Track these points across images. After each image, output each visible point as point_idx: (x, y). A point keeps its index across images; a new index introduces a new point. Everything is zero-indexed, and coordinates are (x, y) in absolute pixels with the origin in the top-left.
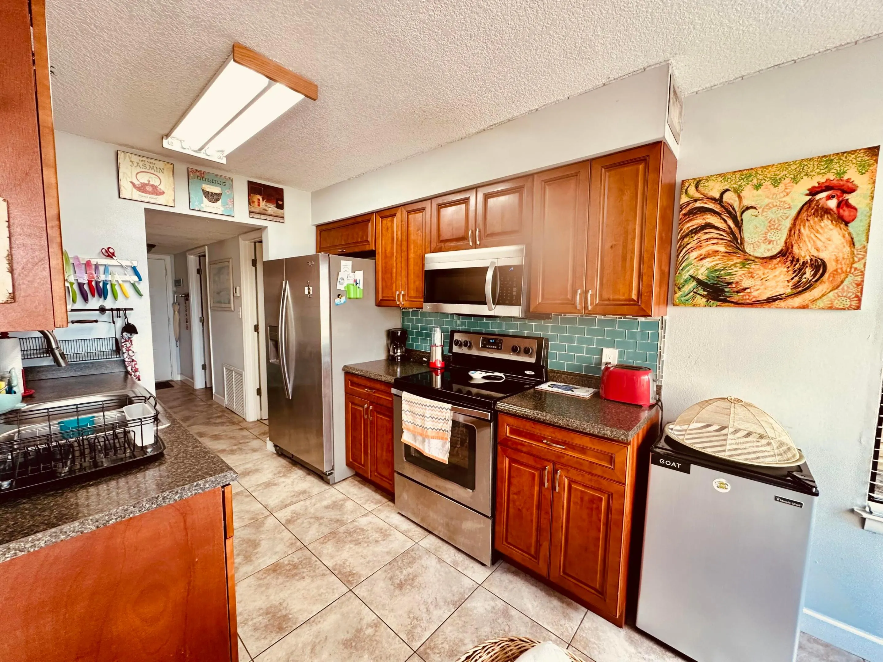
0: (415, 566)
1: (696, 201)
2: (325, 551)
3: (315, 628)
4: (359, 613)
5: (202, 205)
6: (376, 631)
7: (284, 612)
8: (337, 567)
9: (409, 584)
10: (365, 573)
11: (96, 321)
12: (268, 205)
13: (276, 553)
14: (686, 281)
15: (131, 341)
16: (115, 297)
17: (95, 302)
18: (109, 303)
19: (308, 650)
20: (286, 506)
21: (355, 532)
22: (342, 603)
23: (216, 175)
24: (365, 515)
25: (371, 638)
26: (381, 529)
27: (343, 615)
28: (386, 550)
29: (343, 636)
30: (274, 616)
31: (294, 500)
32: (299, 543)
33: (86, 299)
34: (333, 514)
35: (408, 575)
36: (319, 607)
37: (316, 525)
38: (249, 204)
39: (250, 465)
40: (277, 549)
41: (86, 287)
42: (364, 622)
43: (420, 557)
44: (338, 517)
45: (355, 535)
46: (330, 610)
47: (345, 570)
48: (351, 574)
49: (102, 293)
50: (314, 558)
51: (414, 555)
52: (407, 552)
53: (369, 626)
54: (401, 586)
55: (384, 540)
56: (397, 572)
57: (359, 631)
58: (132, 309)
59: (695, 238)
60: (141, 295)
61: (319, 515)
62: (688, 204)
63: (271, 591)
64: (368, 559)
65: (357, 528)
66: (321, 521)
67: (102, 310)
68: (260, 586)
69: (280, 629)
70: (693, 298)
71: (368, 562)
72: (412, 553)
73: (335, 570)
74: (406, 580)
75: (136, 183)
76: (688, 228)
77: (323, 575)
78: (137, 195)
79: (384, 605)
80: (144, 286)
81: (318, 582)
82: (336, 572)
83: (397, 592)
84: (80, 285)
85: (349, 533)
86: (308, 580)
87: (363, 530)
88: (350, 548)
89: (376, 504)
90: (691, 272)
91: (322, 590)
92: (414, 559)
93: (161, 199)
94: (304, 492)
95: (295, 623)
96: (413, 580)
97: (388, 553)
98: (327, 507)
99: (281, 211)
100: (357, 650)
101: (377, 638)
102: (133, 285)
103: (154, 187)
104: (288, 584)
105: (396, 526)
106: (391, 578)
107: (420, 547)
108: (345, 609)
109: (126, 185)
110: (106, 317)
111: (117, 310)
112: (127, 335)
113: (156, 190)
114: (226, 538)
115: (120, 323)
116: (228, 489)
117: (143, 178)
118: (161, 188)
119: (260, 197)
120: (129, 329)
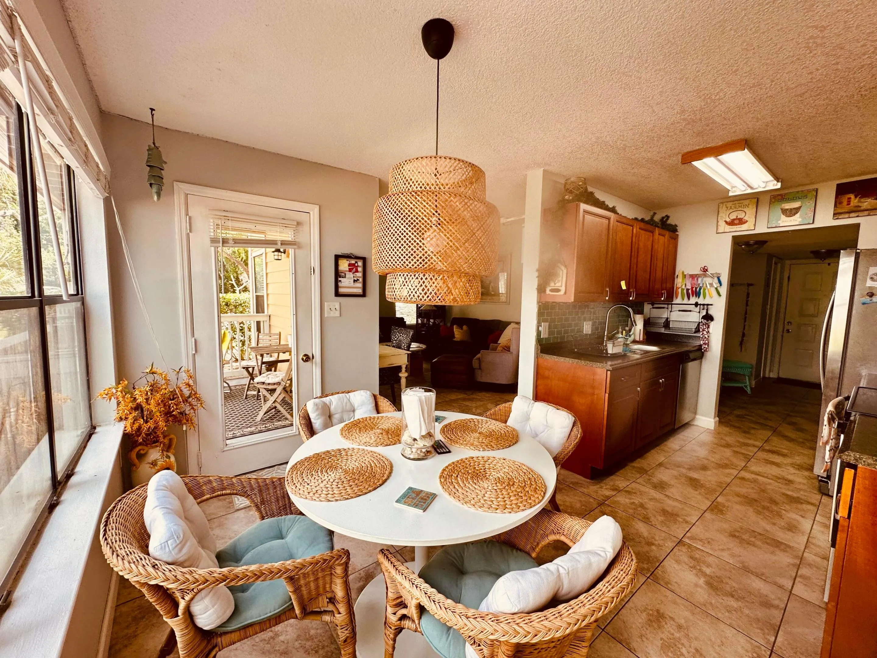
0: (768, 547)
3: (665, 499)
4: (690, 515)
5: (779, 222)
6: (683, 523)
7: (666, 487)
8: (721, 504)
9: (740, 541)
10: (729, 517)
11: (690, 311)
12: (863, 200)
13: (705, 478)
15: (709, 326)
16: (704, 297)
17: (693, 300)
18: (701, 301)
19: (651, 497)
21: (772, 511)
22: (691, 508)
23: (798, 192)
25: (676, 520)
26: (796, 527)
27: (682, 508)
28: (768, 529)
29: (668, 509)
30: (661, 484)
31: (771, 477)
32: (725, 485)
33: (689, 298)
34: (779, 498)
35: (751, 541)
36: (679, 498)
37: (752, 491)
38: (835, 206)
39: (786, 451)
40: (709, 478)
41: (690, 291)
42: (686, 517)
43: (785, 551)
44: (778, 501)
45: (767, 511)
46: (681, 503)
47: (721, 508)
48: (721, 511)
49: (697, 294)
50: (718, 493)
51: (782, 548)
52: (781, 543)
53: (684, 519)
54: (734, 536)
55: (780, 528)
56: (748, 535)
57: (677, 515)
58: (712, 305)
60: (720, 295)
61: (769, 491)
63: (676, 481)
64: (745, 519)
65: (779, 512)
66: (762, 493)
67: (696, 304)
68: (675, 476)
69: (655, 487)
71: (741, 519)
73: (717, 503)
74: (743, 539)
75: (728, 220)
77: (707, 498)
78: (728, 228)
79: (707, 526)
80: (724, 290)
81: (699, 497)
82: (715, 503)
83: (726, 534)
84: (688, 290)
85: (765, 508)
86: (697, 492)
87: (780, 516)
88: (748, 509)
91: (693, 499)
92: (778, 547)
93: (744, 227)
94: (789, 481)
95: (662, 491)
96: (749, 544)
97: (766, 531)
98: (785, 494)
100: (664, 515)
101: (678, 523)
102: (716, 289)
103: (740, 219)
104: (686, 486)
106: (737, 531)
107: (800, 553)
108: (687, 509)
109: (722, 224)
110: (697, 309)
111: (704, 305)
112: (704, 321)
113: (741, 222)
114: (605, 392)
115: (704, 313)
116: (609, 372)
117: (733, 216)
118: (746, 218)
119: (852, 196)
120: (709, 318)
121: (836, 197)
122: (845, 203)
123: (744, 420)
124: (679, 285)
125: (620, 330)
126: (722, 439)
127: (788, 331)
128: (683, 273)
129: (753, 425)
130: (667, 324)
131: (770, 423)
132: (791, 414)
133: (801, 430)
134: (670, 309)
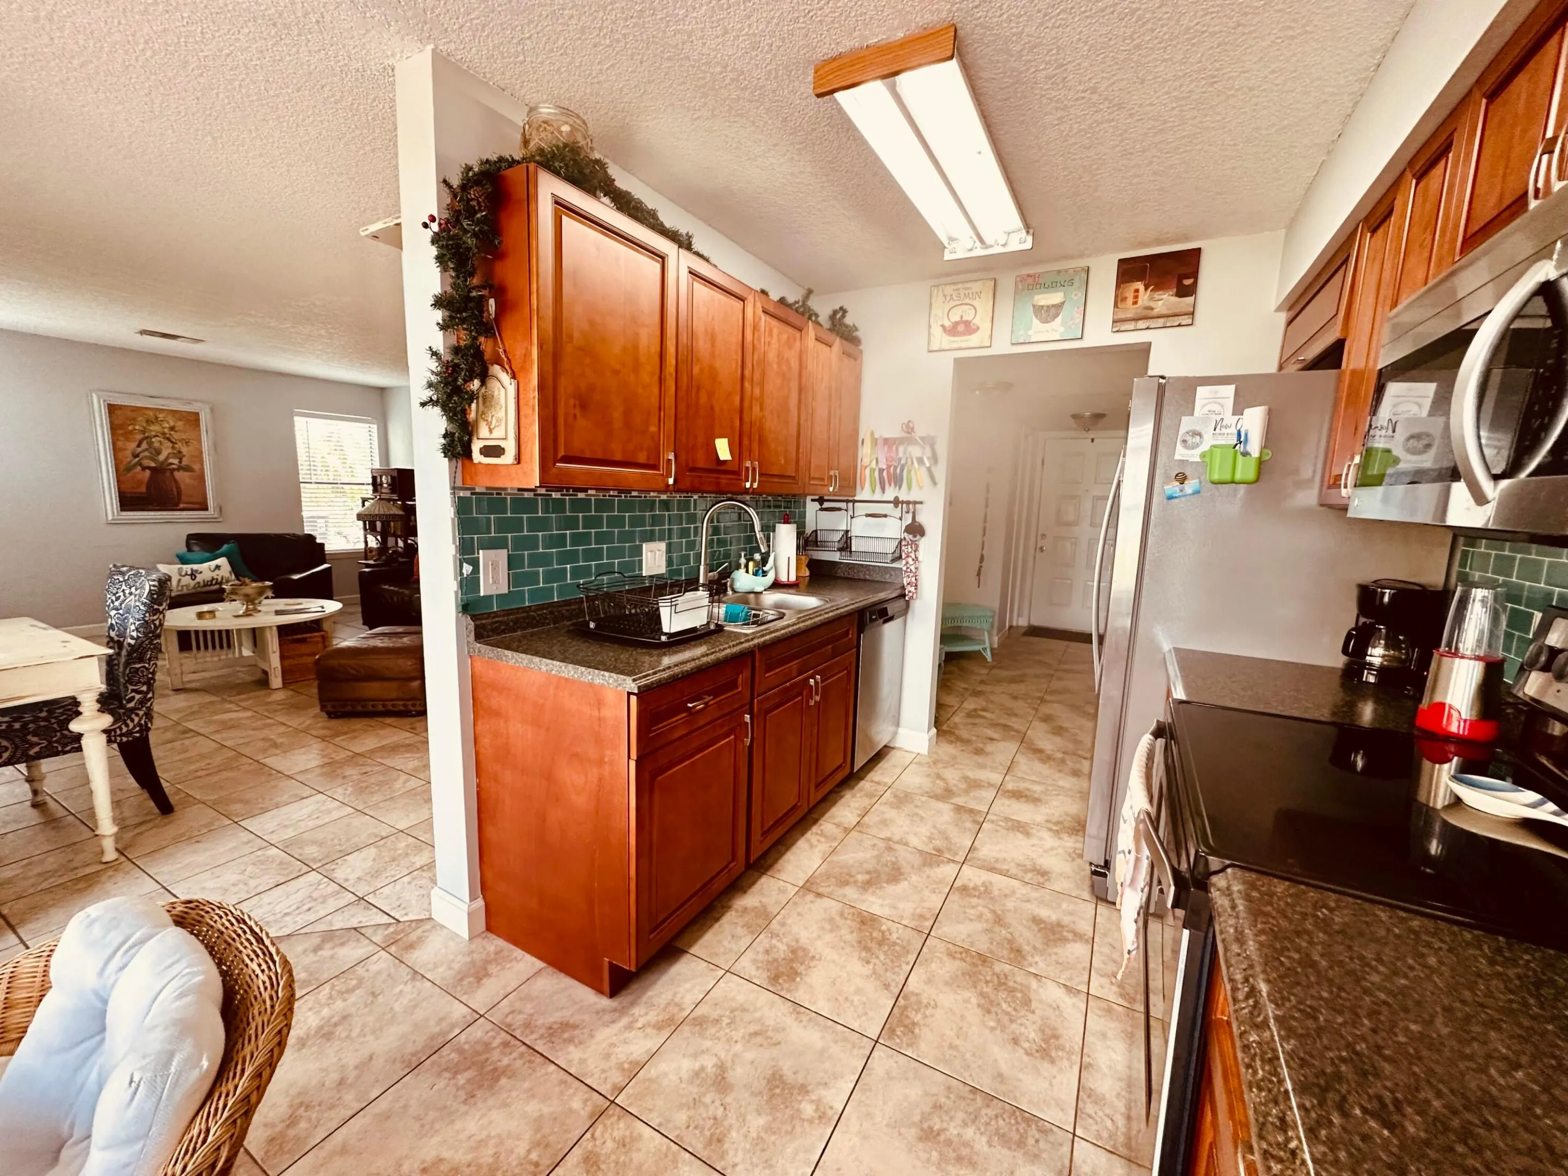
0: (1001, 1153)
2: (933, 966)
3: (789, 1021)
4: (836, 1076)
5: (1030, 333)
6: (811, 1121)
7: (801, 969)
8: (913, 999)
9: (941, 1154)
10: (926, 1048)
11: (885, 516)
12: (1157, 295)
13: (895, 907)
15: (917, 546)
16: (909, 488)
17: (891, 493)
18: (903, 497)
19: (753, 1028)
20: (992, 869)
21: (1013, 990)
22: (845, 1040)
23: (1059, 272)
24: (1069, 989)
25: (797, 1115)
26: (1056, 1037)
27: (823, 1051)
28: (1004, 1067)
29: (787, 1067)
30: (792, 960)
31: (1014, 871)
32: (929, 924)
33: (883, 488)
34: (1026, 936)
35: (966, 1144)
36: (823, 1007)
37: (979, 926)
38: (1116, 305)
39: (1038, 788)
40: (901, 906)
41: (885, 474)
42: (823, 1092)
43: (1035, 1158)
44: (1026, 948)
45: (1003, 995)
46: (826, 1027)
47: (912, 1014)
48: (910, 1028)
49: (897, 481)
50: (912, 958)
51: (1031, 1141)
52: (1031, 1119)
53: (818, 1103)
54: (929, 1135)
55: (1028, 1053)
56: (960, 1116)
57: (803, 1089)
58: (921, 503)
60: (935, 483)
61: (1009, 919)
63: (828, 937)
64: (957, 1042)
65: (1025, 990)
66: (997, 929)
67: (896, 502)
68: (831, 920)
69: (775, 979)
71: (951, 1047)
72: (1033, 1132)
73: (905, 998)
74: (949, 1143)
75: (947, 324)
77: (887, 986)
78: (947, 341)
79: (869, 1115)
80: (941, 472)
81: (870, 987)
82: (901, 1001)
83: (912, 1133)
84: (881, 471)
85: (1001, 982)
86: (868, 970)
87: (1027, 1002)
88: (967, 1001)
89: (1122, 996)
91: (856, 999)
92: (1021, 1143)
93: (974, 340)
94: (1044, 873)
95: (789, 991)
96: (959, 1159)
97: (1000, 1077)
98: (1036, 920)
99: (1190, 300)
100: (769, 1101)
101: (798, 1129)
102: (929, 469)
103: (967, 323)
104: (848, 950)
105: (1090, 1065)
106: (937, 1107)
107: (1066, 1149)
108: (835, 1049)
109: (937, 331)
110: (897, 513)
111: (908, 503)
112: (909, 537)
113: (967, 328)
114: (629, 757)
115: (908, 520)
116: (634, 699)
117: (955, 315)
118: (977, 321)
119: (1140, 286)
120: (916, 530)
121: (1118, 287)
122: (1130, 300)
123: (977, 721)
124: (866, 461)
126: (939, 776)
127: (1041, 549)
128: (872, 434)
129: (990, 733)
130: (846, 545)
131: (1015, 723)
132: (1047, 697)
133: (1059, 731)
134: (850, 513)
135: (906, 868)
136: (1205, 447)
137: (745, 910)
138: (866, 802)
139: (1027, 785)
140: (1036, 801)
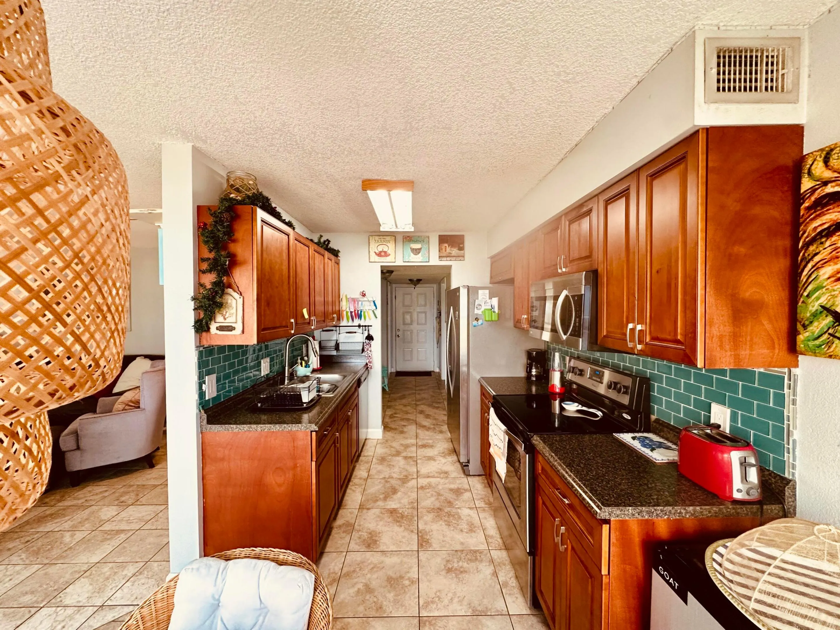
0: (473, 564)
1: (825, 183)
2: (425, 518)
3: (383, 558)
4: (411, 568)
5: (410, 258)
6: (409, 585)
7: (377, 538)
8: (423, 532)
9: (455, 573)
10: (436, 546)
11: (356, 332)
12: (452, 249)
13: (400, 503)
14: (815, 315)
15: (371, 346)
16: (365, 319)
17: (357, 322)
18: (362, 323)
19: (370, 567)
20: (428, 477)
21: (453, 516)
22: (407, 555)
23: (419, 237)
24: (470, 508)
25: (404, 587)
26: (473, 524)
27: (401, 562)
28: (462, 540)
29: (391, 573)
30: (372, 537)
31: (436, 475)
32: (416, 504)
33: (353, 320)
34: (450, 496)
35: (461, 567)
36: (393, 548)
37: (433, 499)
38: (439, 251)
39: (431, 441)
40: (402, 501)
41: (353, 314)
42: (409, 575)
43: (481, 561)
44: (451, 500)
45: (451, 518)
46: (398, 554)
47: (426, 537)
48: (427, 542)
49: (359, 316)
50: (416, 518)
51: (479, 557)
52: (475, 552)
53: (409, 579)
54: (449, 570)
55: (467, 533)
56: (456, 560)
57: (402, 577)
58: (371, 326)
59: (828, 243)
60: (376, 317)
61: (442, 492)
62: (813, 190)
63: (381, 523)
64: (445, 539)
65: (458, 514)
66: (440, 497)
67: (359, 326)
68: (379, 517)
69: (369, 546)
70: (829, 344)
71: (443, 541)
72: (478, 554)
73: (421, 532)
74: (456, 569)
75: (377, 252)
76: (815, 228)
77: (412, 531)
78: (377, 259)
79: (428, 574)
80: (379, 312)
81: (406, 534)
82: (420, 534)
83: (444, 573)
84: (351, 312)
85: (449, 514)
86: (402, 529)
87: (460, 517)
88: (441, 525)
89: (486, 504)
90: (823, 301)
91: (404, 540)
92: (476, 559)
93: (388, 259)
94: (446, 473)
95: (377, 548)
96: (462, 572)
97: (462, 544)
98: (451, 490)
99: (462, 252)
100: (391, 586)
101: (406, 590)
102: (373, 311)
103: (385, 252)
104: (391, 524)
105: (485, 529)
106: (448, 561)
107: (489, 554)
108: (405, 560)
109: (373, 254)
110: (360, 330)
111: (365, 326)
112: (367, 341)
113: (386, 254)
114: (312, 460)
115: (366, 334)
116: (314, 434)
117: (380, 249)
118: (389, 252)
119: (446, 245)
120: (370, 338)
121: (439, 245)
122: (444, 250)
123: (395, 419)
124: (344, 308)
125: (299, 361)
126: (391, 447)
127: (398, 336)
128: (346, 296)
129: (403, 423)
130: (337, 347)
131: (410, 416)
132: (418, 403)
133: (428, 416)
134: (338, 332)
135: (397, 487)
136: (483, 309)
137: (340, 526)
138: (367, 466)
139: (426, 441)
140: (432, 446)
